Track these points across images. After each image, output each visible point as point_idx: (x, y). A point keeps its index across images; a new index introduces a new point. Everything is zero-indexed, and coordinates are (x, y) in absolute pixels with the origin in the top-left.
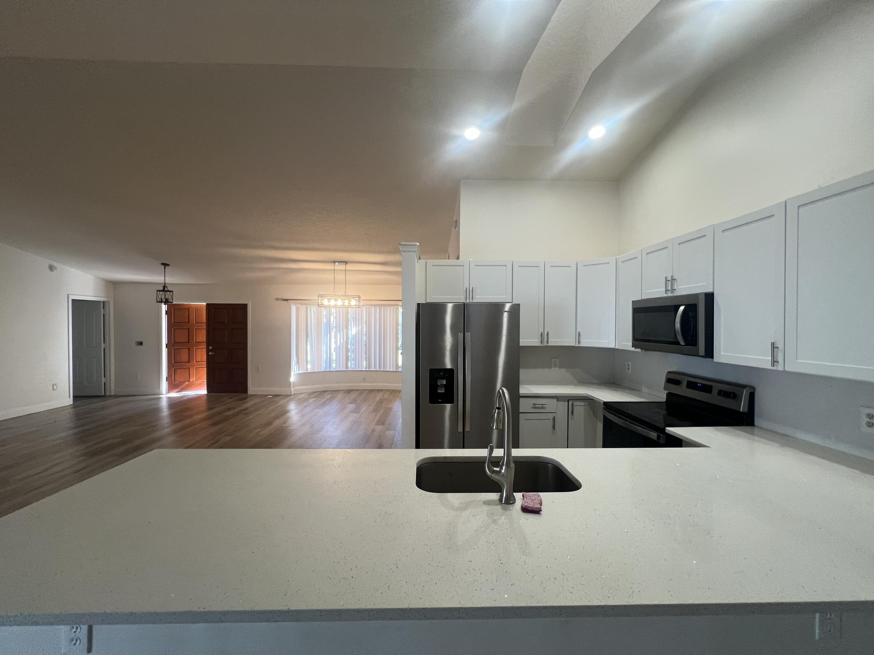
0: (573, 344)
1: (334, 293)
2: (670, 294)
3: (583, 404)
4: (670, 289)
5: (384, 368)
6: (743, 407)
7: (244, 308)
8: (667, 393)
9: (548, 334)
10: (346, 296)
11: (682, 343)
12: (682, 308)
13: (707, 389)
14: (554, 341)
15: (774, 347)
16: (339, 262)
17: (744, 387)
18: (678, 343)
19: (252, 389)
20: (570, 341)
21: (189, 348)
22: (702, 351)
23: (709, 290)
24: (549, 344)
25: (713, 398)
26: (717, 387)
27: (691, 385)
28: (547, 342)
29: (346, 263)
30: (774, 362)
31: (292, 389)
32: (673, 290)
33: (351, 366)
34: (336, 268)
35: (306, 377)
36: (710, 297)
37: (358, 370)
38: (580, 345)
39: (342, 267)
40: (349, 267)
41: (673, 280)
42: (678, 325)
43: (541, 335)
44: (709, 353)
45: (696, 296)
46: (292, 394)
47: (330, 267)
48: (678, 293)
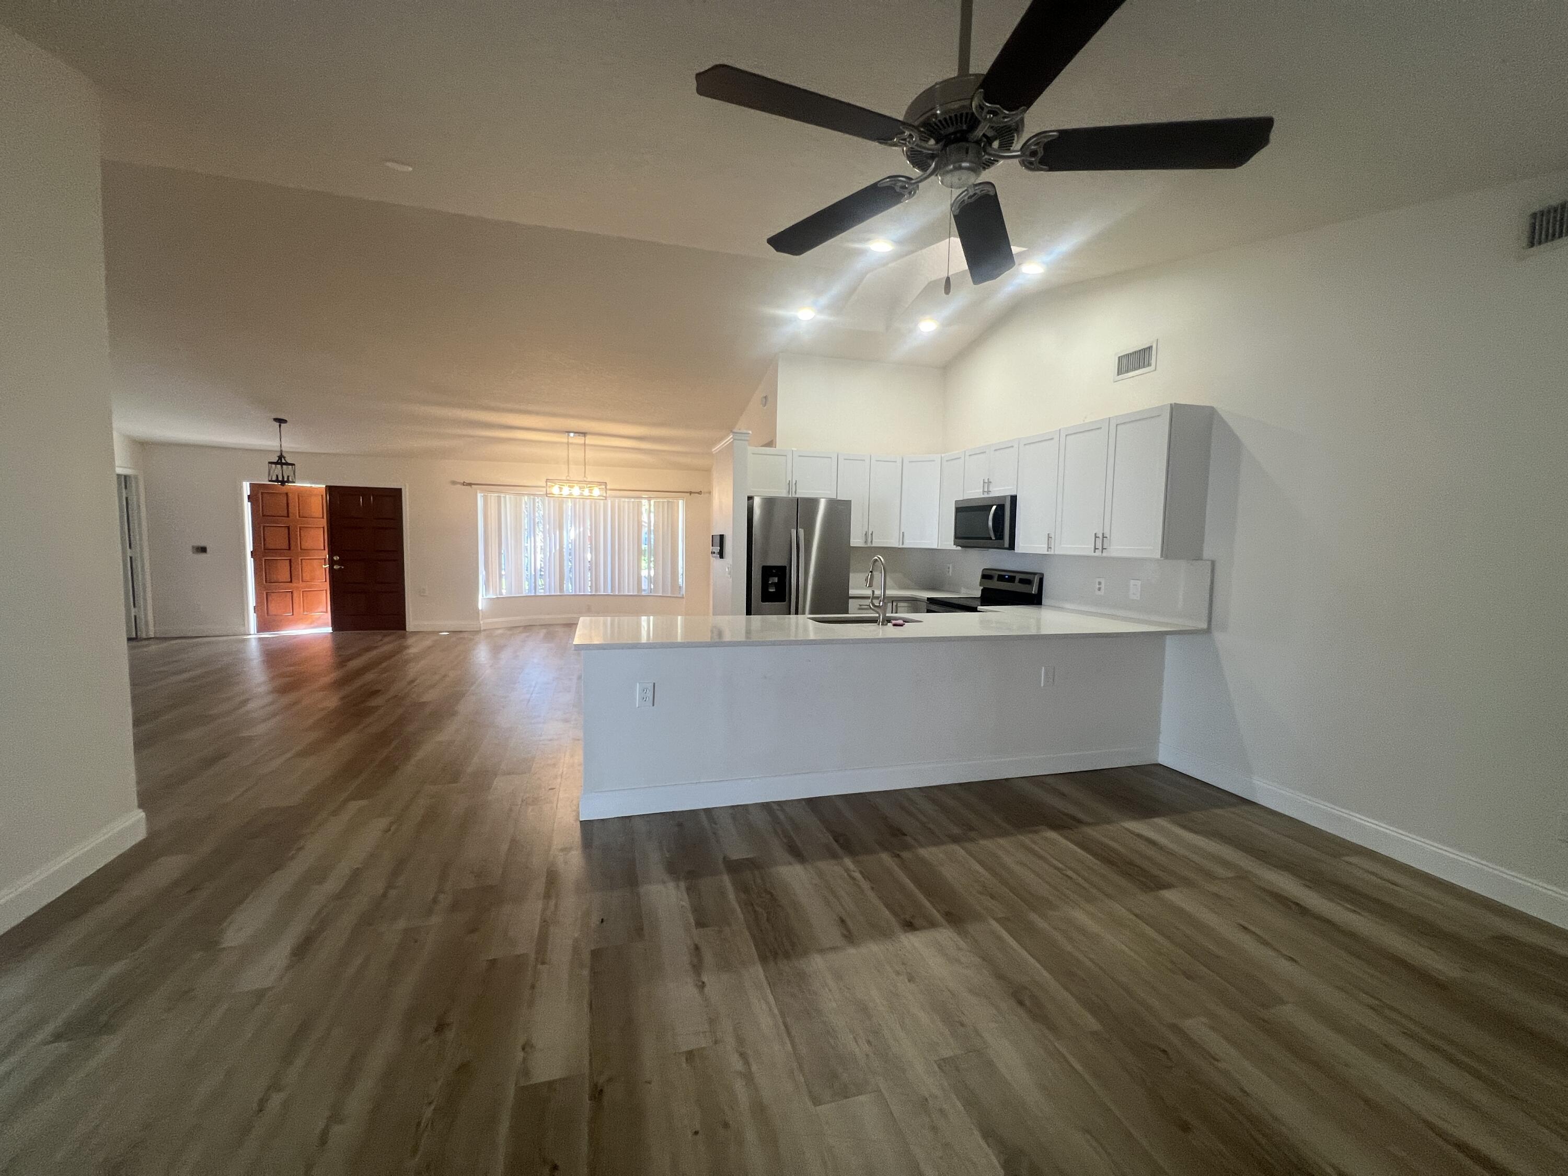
0: (896, 545)
1: (568, 478)
2: (986, 495)
3: (905, 604)
4: (986, 490)
5: (619, 591)
6: (1034, 590)
7: (395, 495)
8: (982, 590)
9: (872, 534)
10: (583, 483)
11: (993, 538)
12: (994, 507)
13: (1011, 579)
14: (877, 542)
15: (1049, 537)
16: (575, 433)
17: (1035, 574)
18: (991, 539)
19: (412, 623)
20: (894, 543)
21: (290, 560)
22: (1007, 544)
23: (1013, 494)
24: (873, 545)
25: (1016, 587)
26: (1018, 577)
27: (1001, 578)
28: (872, 542)
29: (584, 434)
30: (1049, 548)
31: (481, 622)
32: (988, 492)
33: (569, 588)
34: (571, 441)
35: (501, 604)
36: (1014, 499)
37: (578, 593)
38: (904, 546)
39: (580, 440)
40: (590, 440)
41: (989, 482)
42: (990, 523)
43: (866, 534)
44: (1012, 546)
45: (1005, 497)
46: (482, 629)
47: (563, 439)
48: (991, 495)
